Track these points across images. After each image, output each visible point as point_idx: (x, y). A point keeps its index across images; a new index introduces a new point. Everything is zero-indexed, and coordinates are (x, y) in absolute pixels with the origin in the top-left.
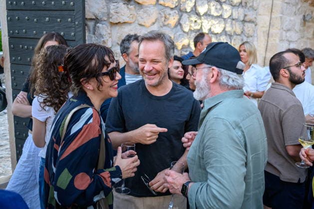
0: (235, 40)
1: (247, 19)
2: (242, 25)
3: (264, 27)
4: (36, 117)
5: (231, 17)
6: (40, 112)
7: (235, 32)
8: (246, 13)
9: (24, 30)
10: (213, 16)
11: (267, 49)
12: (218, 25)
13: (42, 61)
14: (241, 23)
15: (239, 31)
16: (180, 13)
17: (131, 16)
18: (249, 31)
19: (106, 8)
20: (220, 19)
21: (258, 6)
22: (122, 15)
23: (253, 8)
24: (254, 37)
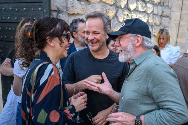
0: (155, 29)
1: (164, 14)
2: (160, 18)
3: (176, 20)
4: (16, 74)
5: (153, 13)
6: (20, 71)
7: (155, 23)
8: (163, 10)
9: (9, 17)
10: (140, 11)
11: (178, 36)
12: (143, 18)
13: (22, 35)
14: (159, 17)
15: (158, 23)
16: (117, 9)
17: (83, 9)
18: (165, 23)
19: (65, 3)
20: (145, 14)
21: (172, 5)
22: (76, 8)
23: (168, 7)
24: (169, 27)
